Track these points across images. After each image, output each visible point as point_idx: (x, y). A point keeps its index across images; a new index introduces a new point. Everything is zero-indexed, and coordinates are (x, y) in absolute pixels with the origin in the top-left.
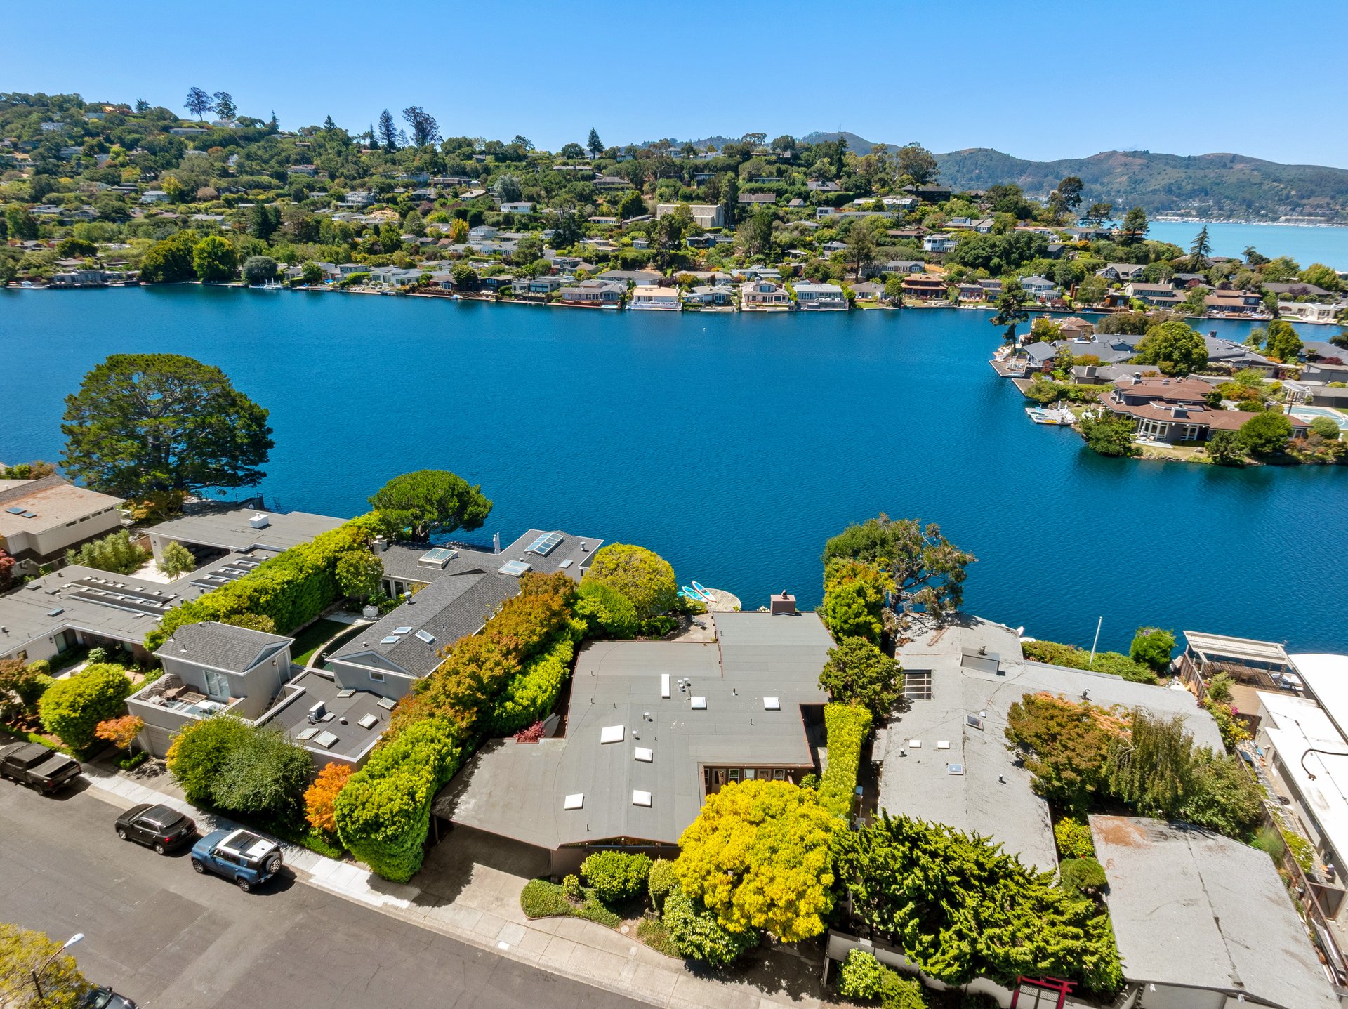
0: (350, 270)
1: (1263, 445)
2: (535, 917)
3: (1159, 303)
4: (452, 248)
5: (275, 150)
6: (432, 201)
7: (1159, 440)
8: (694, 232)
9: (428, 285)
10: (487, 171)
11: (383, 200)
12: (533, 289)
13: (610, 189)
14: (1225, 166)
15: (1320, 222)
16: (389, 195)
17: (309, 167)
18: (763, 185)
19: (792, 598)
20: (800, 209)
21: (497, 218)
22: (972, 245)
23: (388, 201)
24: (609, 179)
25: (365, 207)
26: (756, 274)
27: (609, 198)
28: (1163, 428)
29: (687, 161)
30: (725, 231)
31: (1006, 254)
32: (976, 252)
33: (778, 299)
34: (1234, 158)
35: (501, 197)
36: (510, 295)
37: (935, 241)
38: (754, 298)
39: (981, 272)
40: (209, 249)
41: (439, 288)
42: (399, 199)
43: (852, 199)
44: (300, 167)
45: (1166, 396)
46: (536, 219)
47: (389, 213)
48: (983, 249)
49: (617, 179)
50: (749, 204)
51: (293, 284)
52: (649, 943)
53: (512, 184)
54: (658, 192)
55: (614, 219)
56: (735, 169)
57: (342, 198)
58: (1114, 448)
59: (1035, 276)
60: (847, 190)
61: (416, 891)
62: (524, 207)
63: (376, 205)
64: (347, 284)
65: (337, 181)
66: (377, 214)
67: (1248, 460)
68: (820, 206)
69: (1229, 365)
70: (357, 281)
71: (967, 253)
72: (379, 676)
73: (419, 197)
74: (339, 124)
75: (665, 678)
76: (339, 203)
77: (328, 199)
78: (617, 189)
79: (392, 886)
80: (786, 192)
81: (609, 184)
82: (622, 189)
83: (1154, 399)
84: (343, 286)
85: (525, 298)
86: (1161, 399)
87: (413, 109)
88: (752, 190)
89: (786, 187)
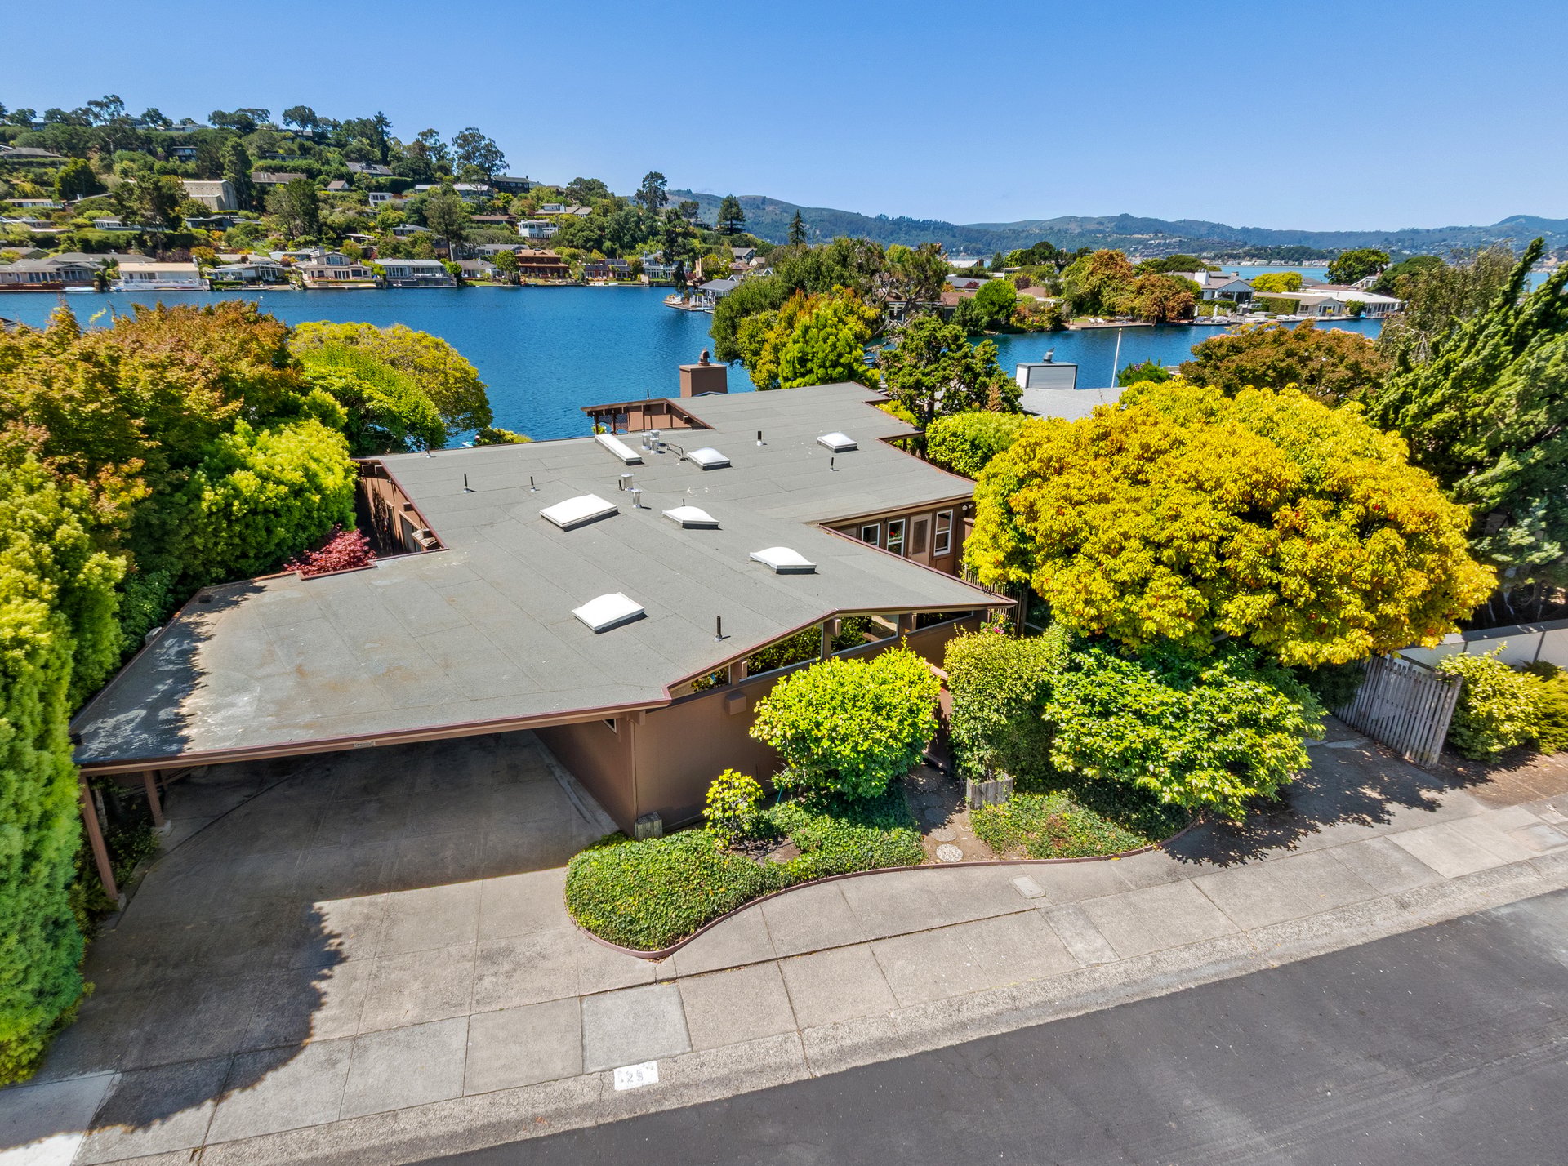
2: (673, 941)
8: (194, 211)
13: (31, 164)
14: (758, 207)
18: (285, 164)
20: (345, 193)
22: (577, 226)
24: (25, 151)
26: (309, 258)
27: (31, 176)
30: (244, 213)
31: (616, 238)
32: (584, 233)
33: (356, 274)
37: (532, 226)
38: (321, 273)
39: (595, 255)
43: (411, 185)
48: (592, 231)
49: (40, 151)
50: (269, 184)
55: (50, 201)
60: (401, 175)
68: (371, 190)
71: (574, 235)
78: (44, 165)
80: (320, 173)
81: (26, 156)
88: (270, 167)
89: (318, 166)
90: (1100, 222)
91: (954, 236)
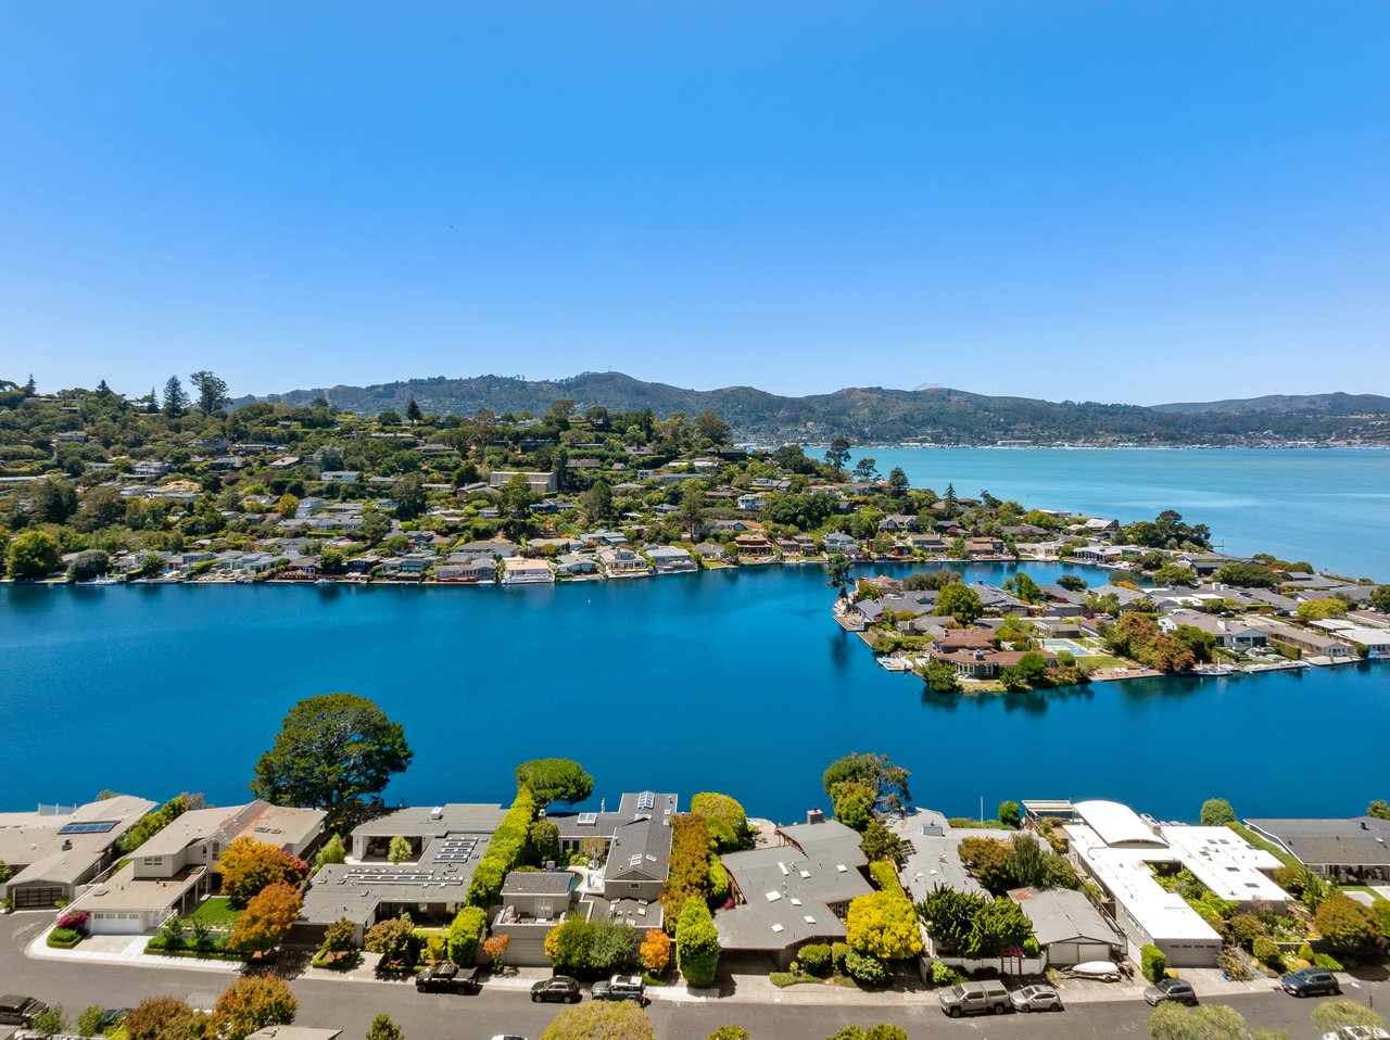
0: (193, 559)
1: (1033, 675)
2: (784, 986)
3: (933, 550)
4: (282, 523)
5: (37, 417)
6: (237, 469)
7: (971, 677)
8: (533, 498)
9: (287, 570)
10: (293, 437)
11: (179, 470)
12: (404, 568)
13: (436, 456)
14: (944, 399)
15: (1029, 444)
16: (187, 465)
17: (80, 433)
18: (586, 451)
19: (819, 812)
20: (622, 473)
21: (320, 488)
22: (780, 505)
23: (184, 471)
24: (433, 447)
25: (158, 478)
26: (604, 538)
27: (436, 464)
28: (971, 668)
29: (507, 428)
30: (561, 496)
31: (807, 512)
32: (784, 510)
33: (637, 564)
34: (950, 392)
35: (320, 466)
36: (381, 577)
37: (748, 501)
38: (617, 566)
39: (792, 528)
40: (30, 546)
41: (299, 572)
42: (197, 469)
43: (665, 461)
44: (69, 434)
45: (968, 645)
46: (363, 488)
47: (186, 484)
48: (789, 508)
49: (441, 446)
50: (576, 468)
51: (131, 577)
52: (842, 985)
53: (333, 453)
54: (487, 459)
55: (448, 486)
56: (556, 438)
57: (129, 470)
58: (946, 687)
59: (837, 532)
60: (660, 453)
61: (717, 991)
62: (349, 477)
63: (171, 476)
64: (195, 574)
65: (112, 448)
66: (172, 486)
67: (1028, 687)
68: (639, 468)
69: (997, 609)
70: (204, 570)
71: (777, 512)
72: (635, 885)
73: (222, 466)
74: (116, 390)
75: (781, 865)
76: (127, 475)
77: (114, 471)
78: (442, 456)
79: (703, 991)
80: (608, 457)
81: (433, 451)
82: (449, 456)
83: (961, 648)
84: (190, 577)
85: (398, 579)
86: (965, 647)
87: (202, 374)
88: (577, 455)
89: (607, 453)
90: (1312, 400)
91: (1145, 420)
